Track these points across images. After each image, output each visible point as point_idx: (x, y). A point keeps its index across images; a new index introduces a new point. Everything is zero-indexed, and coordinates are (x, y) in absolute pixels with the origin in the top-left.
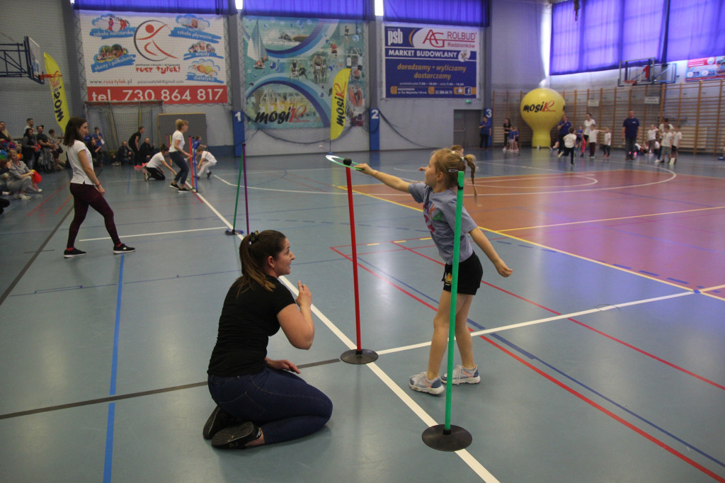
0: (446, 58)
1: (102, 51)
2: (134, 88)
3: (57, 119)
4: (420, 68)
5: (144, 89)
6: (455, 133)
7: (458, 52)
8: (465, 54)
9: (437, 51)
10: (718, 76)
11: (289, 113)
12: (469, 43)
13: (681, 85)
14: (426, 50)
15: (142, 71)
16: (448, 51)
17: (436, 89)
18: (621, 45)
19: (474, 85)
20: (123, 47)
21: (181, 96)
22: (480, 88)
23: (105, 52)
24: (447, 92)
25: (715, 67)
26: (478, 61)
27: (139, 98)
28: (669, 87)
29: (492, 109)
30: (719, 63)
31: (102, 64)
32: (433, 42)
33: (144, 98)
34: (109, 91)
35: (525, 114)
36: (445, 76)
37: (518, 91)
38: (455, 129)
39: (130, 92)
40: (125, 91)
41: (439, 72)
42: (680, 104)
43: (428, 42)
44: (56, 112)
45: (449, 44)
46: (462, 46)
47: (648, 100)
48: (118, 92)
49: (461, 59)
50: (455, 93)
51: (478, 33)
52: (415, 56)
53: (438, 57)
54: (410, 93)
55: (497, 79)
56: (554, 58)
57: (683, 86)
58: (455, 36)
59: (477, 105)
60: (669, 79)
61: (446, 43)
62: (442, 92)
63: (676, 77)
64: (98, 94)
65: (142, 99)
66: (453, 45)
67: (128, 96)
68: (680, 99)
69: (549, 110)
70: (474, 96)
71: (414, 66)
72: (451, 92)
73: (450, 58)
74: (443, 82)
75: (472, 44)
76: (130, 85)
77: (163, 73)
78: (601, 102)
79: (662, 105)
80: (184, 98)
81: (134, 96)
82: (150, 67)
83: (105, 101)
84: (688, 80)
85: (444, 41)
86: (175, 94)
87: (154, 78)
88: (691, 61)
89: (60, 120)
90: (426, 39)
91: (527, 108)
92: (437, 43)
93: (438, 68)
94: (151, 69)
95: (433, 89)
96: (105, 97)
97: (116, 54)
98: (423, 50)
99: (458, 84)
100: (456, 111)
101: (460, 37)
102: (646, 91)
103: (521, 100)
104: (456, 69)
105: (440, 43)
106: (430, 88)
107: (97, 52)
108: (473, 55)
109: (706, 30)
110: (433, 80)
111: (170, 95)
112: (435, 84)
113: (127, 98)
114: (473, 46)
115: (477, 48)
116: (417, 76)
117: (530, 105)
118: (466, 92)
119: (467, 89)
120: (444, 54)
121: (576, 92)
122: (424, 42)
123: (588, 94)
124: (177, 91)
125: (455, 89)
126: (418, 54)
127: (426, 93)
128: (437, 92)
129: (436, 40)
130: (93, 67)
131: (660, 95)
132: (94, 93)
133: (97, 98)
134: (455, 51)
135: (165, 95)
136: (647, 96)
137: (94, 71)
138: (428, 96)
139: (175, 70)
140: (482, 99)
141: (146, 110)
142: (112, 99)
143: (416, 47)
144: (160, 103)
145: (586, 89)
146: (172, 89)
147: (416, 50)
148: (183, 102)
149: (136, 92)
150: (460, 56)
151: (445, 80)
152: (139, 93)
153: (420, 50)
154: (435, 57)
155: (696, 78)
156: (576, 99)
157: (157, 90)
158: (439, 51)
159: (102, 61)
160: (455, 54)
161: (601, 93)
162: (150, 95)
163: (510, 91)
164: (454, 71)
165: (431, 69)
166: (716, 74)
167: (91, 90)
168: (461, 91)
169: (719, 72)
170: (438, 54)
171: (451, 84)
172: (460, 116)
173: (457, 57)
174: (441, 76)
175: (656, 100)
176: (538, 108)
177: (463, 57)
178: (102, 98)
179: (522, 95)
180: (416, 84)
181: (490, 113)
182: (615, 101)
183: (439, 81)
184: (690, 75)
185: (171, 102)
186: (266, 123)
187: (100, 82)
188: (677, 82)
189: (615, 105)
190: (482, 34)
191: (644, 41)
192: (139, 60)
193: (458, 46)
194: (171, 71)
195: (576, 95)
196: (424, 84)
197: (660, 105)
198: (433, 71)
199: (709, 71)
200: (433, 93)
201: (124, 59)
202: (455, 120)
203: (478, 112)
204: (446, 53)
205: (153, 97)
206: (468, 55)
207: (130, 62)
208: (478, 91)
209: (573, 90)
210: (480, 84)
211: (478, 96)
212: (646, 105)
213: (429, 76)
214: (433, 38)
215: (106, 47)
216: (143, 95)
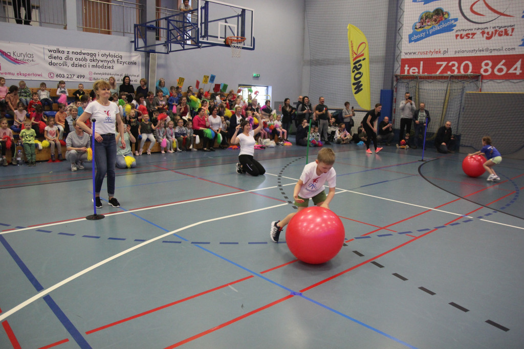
1: (421, 18)
2: (449, 60)
3: (354, 91)
5: (460, 60)
15: (462, 38)
20: (445, 10)
21: (508, 69)
23: (425, 18)
27: (453, 71)
31: (419, 33)
33: (459, 72)
34: (422, 62)
39: (444, 64)
40: (438, 63)
44: (354, 84)
48: (431, 64)
64: (410, 67)
65: (456, 73)
67: (442, 68)
76: (446, 56)
77: (488, 38)
80: (511, 71)
81: (448, 68)
82: (473, 32)
83: (416, 74)
86: (499, 66)
87: (477, 46)
89: (356, 93)
94: (474, 34)
96: (417, 71)
97: (435, 20)
107: (417, 19)
111: (493, 68)
113: (440, 71)
124: (504, 61)
130: (410, 36)
132: (407, 65)
133: (408, 71)
135: (486, 68)
137: (410, 41)
139: (506, 34)
141: (457, 86)
142: (423, 73)
144: (476, 77)
146: (496, 60)
148: (509, 77)
149: (450, 64)
152: (453, 65)
157: (477, 61)
159: (420, 30)
162: (466, 68)
167: (405, 62)
178: (413, 71)
185: (493, 77)
187: (415, 53)
192: (462, 24)
194: (500, 35)
201: (444, 25)
205: (470, 70)
207: (449, 29)
215: (427, 12)
216: (459, 68)
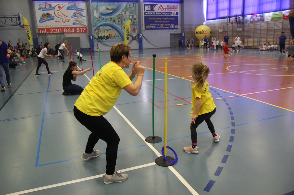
0: (167, 15)
1: (43, 15)
3: (28, 39)
4: (157, 19)
5: (58, 28)
6: (171, 42)
7: (171, 13)
8: (174, 13)
9: (163, 12)
10: (260, 21)
11: (109, 36)
12: (175, 9)
13: (248, 24)
14: (159, 12)
15: (57, 22)
16: (167, 12)
17: (163, 26)
18: (230, 9)
19: (178, 25)
20: (50, 14)
21: (71, 31)
22: (180, 25)
23: (44, 15)
24: (167, 27)
25: (259, 17)
26: (179, 15)
27: (56, 32)
28: (245, 25)
29: (184, 33)
30: (260, 16)
31: (43, 20)
32: (162, 9)
33: (58, 32)
34: (45, 29)
35: (196, 35)
36: (167, 21)
37: (195, 26)
38: (171, 40)
39: (53, 29)
40: (51, 29)
41: (164, 20)
42: (248, 31)
43: (160, 9)
44: (28, 37)
45: (168, 10)
46: (173, 10)
47: (238, 29)
48: (49, 30)
49: (172, 15)
50: (171, 27)
51: (179, 5)
52: (155, 14)
53: (164, 15)
54: (154, 28)
55: (186, 22)
56: (208, 14)
57: (249, 24)
58: (170, 7)
59: (179, 32)
60: (245, 22)
61: (167, 9)
62: (166, 27)
63: (247, 21)
64: (42, 30)
65: (57, 32)
66: (169, 10)
67: (52, 31)
68: (248, 29)
69: (204, 33)
70: (178, 29)
71: (155, 18)
72: (169, 27)
73: (168, 15)
74: (166, 24)
75: (177, 9)
76: (53, 27)
77: (64, 22)
78: (223, 30)
79: (243, 31)
80: (72, 31)
81: (54, 31)
82: (60, 20)
83: (44, 33)
84: (251, 22)
85: (166, 9)
86: (69, 30)
87: (61, 24)
88: (252, 15)
89: (29, 40)
90: (159, 8)
91: (197, 33)
92: (163, 9)
93: (164, 19)
94: (60, 21)
95: (162, 26)
96: (44, 31)
97: (47, 16)
98: (158, 12)
99: (172, 24)
100: (171, 34)
101: (172, 7)
102: (238, 26)
103: (195, 30)
104: (171, 19)
105: (165, 10)
106: (161, 26)
107: (41, 16)
108: (177, 13)
109: (256, 4)
110: (162, 23)
111: (67, 30)
112: (163, 24)
113: (52, 32)
114: (177, 10)
115: (179, 11)
116: (156, 22)
117: (198, 31)
118: (175, 27)
119: (175, 26)
120: (166, 13)
121: (215, 26)
122: (158, 9)
123: (219, 27)
124: (69, 29)
125: (170, 26)
126: (156, 14)
127: (159, 28)
128: (164, 27)
129: (163, 8)
130: (40, 21)
131: (242, 28)
132: (40, 30)
133: (41, 32)
134: (170, 12)
135: (65, 30)
136: (238, 28)
137: (40, 22)
138: (160, 29)
139: (69, 21)
140: (181, 29)
141: (59, 36)
142: (47, 32)
143: (156, 11)
144: (63, 33)
145: (218, 26)
146: (67, 28)
147: (155, 12)
148: (71, 33)
149: (55, 29)
150: (172, 14)
151: (166, 23)
152: (56, 30)
153: (157, 12)
154: (162, 15)
155: (253, 22)
156: (215, 29)
157: (63, 29)
158: (164, 12)
159: (43, 19)
160: (170, 13)
161: (223, 27)
162: (60, 30)
163: (191, 26)
164: (170, 20)
165: (161, 19)
166: (260, 20)
167: (39, 29)
168: (173, 27)
169: (261, 19)
170: (164, 14)
171: (169, 24)
172: (173, 36)
173: (171, 15)
174: (165, 22)
175: (241, 29)
176: (201, 33)
177: (173, 14)
178: (43, 32)
179: (196, 28)
180: (155, 25)
181: (184, 35)
182: (228, 30)
183: (164, 23)
184: (252, 20)
185: (67, 33)
186: (101, 39)
187: (42, 26)
188: (247, 23)
189: (228, 31)
190: (180, 6)
191: (237, 8)
192: (56, 18)
193: (171, 10)
194: (67, 22)
195: (215, 28)
196: (159, 24)
197: (242, 31)
198: (162, 20)
199: (258, 19)
200: (162, 28)
201: (50, 18)
202: (171, 37)
203: (179, 34)
204: (167, 13)
205: (61, 31)
206: (175, 14)
207: (53, 19)
208: (179, 27)
209: (214, 26)
210: (180, 24)
211: (179, 29)
212: (238, 31)
213: (161, 22)
214: (162, 8)
215: (44, 14)
216: (58, 31)
